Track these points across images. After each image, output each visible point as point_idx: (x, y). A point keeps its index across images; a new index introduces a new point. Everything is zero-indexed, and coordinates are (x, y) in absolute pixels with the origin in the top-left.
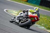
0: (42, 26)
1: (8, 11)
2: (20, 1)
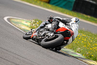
0: (78, 52)
1: (12, 20)
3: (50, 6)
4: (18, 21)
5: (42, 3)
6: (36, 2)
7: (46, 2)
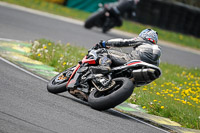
0: (132, 101)
2: (37, 1)
3: (67, 10)
5: (52, 6)
6: (39, 4)
7: (59, 4)
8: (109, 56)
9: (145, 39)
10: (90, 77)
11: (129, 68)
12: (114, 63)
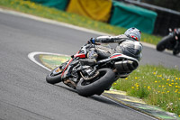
0: (169, 110)
2: (84, 19)
4: (55, 59)
5: (97, 24)
6: (86, 22)
7: (104, 22)
8: (96, 51)
9: (128, 36)
10: (79, 69)
11: (112, 61)
12: (100, 57)
